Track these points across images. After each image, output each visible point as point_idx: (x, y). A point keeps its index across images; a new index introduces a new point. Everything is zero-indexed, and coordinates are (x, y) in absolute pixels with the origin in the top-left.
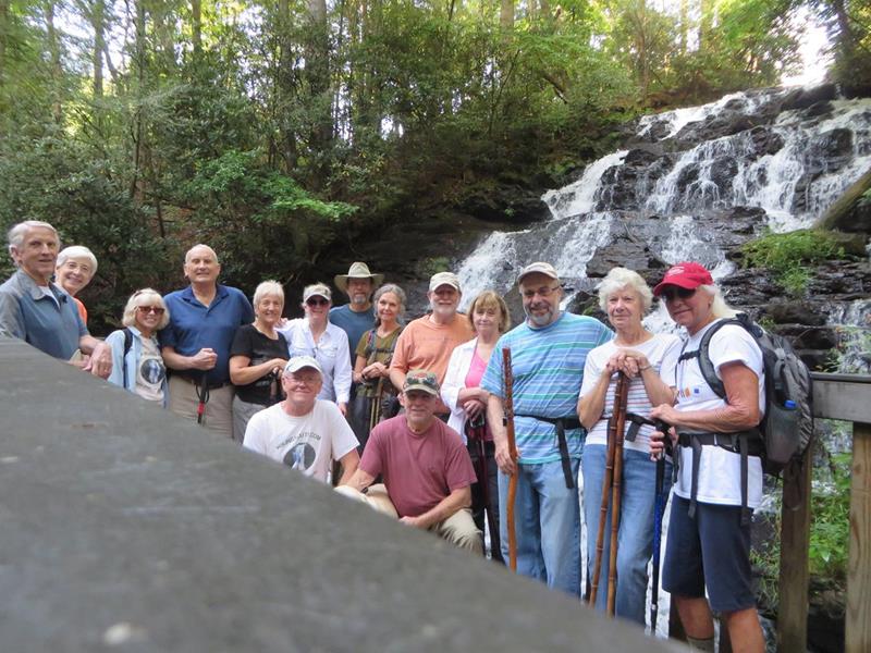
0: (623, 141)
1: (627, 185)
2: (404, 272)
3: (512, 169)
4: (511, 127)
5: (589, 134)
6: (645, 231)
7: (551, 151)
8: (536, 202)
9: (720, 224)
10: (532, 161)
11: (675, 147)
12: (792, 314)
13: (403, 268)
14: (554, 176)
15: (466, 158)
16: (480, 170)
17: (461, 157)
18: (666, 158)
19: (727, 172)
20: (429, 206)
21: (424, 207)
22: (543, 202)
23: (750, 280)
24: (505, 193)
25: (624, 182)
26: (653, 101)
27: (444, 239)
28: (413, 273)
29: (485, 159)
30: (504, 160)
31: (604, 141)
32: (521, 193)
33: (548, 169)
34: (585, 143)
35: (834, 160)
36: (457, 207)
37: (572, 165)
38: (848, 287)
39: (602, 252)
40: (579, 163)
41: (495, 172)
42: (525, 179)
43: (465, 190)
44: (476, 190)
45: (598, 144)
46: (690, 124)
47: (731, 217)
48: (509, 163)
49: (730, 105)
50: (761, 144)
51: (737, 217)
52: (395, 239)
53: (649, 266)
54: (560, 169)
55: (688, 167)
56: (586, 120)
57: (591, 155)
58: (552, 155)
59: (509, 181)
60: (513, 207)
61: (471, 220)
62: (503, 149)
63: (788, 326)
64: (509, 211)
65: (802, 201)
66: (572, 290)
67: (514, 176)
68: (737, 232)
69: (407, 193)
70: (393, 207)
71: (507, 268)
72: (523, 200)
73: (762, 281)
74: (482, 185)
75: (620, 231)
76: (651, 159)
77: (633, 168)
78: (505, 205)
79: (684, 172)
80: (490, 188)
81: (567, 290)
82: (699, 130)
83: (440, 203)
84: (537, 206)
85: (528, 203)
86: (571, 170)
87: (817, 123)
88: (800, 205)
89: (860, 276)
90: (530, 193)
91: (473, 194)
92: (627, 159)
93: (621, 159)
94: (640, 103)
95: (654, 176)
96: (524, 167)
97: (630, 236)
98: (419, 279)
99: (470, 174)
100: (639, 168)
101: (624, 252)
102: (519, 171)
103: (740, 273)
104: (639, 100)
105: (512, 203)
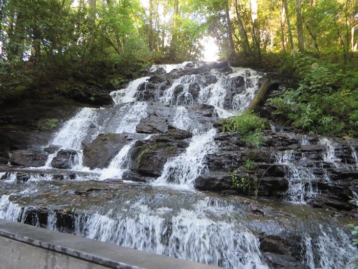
0: (145, 73)
1: (151, 91)
2: (31, 125)
3: (93, 79)
4: (94, 59)
5: (130, 68)
6: (164, 112)
7: (112, 74)
8: (106, 95)
9: (198, 111)
10: (103, 77)
11: (171, 77)
12: (259, 157)
13: (29, 124)
14: (114, 85)
15: (69, 71)
16: (76, 77)
17: (67, 70)
18: (168, 82)
19: (196, 90)
20: (47, 92)
21: (45, 92)
22: (110, 96)
23: (229, 138)
24: (91, 89)
25: (149, 90)
26: (155, 61)
27: (55, 109)
28: (36, 127)
29: (80, 73)
30: (90, 75)
31: (137, 72)
32: (99, 90)
33: (111, 81)
34: (128, 72)
35: (238, 89)
36: (64, 94)
37: (123, 81)
38: (275, 143)
39: (144, 121)
40: (126, 80)
41: (85, 80)
42: (100, 85)
43: (69, 86)
44: (75, 87)
45: (134, 73)
46: (174, 70)
47: (202, 109)
48: (92, 76)
49: (188, 65)
50: (209, 79)
51: (204, 109)
52: (25, 108)
53: (168, 129)
54: (117, 82)
55: (179, 86)
56: (128, 63)
57: (131, 78)
58: (112, 76)
59: (92, 84)
60: (94, 96)
61: (71, 101)
62: (89, 69)
63: (260, 164)
64: (92, 99)
65: (228, 105)
66: (132, 139)
67: (94, 82)
68: (206, 116)
69: (35, 84)
70: (26, 90)
71: (92, 126)
72: (100, 93)
73: (235, 138)
74: (78, 85)
75: (152, 111)
76: (161, 81)
77: (153, 84)
78: (90, 95)
79: (177, 88)
80: (83, 86)
81: (128, 139)
82: (178, 72)
83: (54, 92)
84: (107, 97)
85: (103, 95)
86: (122, 83)
87: (228, 74)
88: (227, 106)
89: (280, 138)
90: (104, 91)
91: (73, 88)
92: (150, 80)
93: (147, 80)
94: (150, 60)
95: (163, 88)
96: (99, 79)
97: (157, 114)
98: (40, 130)
99: (71, 79)
100: (156, 84)
101: (156, 121)
102: (97, 81)
103: (221, 134)
104: (149, 59)
105: (94, 94)
